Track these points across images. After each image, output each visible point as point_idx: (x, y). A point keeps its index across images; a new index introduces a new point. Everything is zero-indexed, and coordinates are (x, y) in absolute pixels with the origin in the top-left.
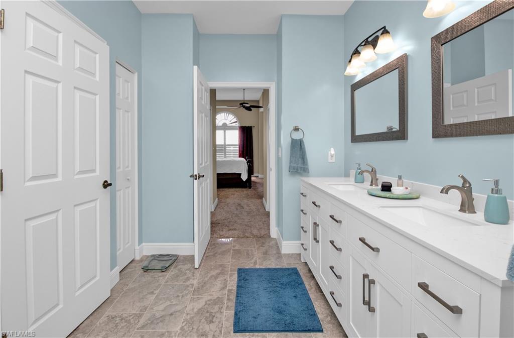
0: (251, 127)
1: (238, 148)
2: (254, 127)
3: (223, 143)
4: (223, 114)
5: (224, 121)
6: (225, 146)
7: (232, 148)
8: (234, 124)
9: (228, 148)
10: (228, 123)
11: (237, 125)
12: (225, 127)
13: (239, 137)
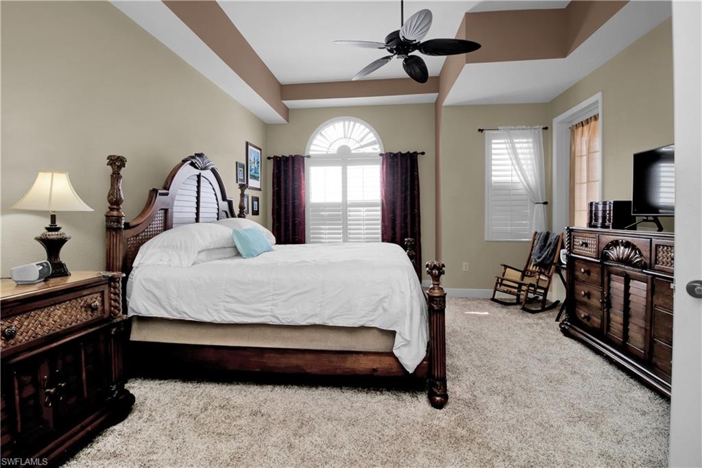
0: (416, 153)
1: (379, 213)
2: (423, 153)
3: (339, 199)
4: (341, 124)
5: (343, 143)
6: (344, 206)
7: (363, 213)
8: (369, 150)
9: (353, 213)
10: (353, 146)
11: (377, 149)
12: (344, 158)
13: (383, 182)
